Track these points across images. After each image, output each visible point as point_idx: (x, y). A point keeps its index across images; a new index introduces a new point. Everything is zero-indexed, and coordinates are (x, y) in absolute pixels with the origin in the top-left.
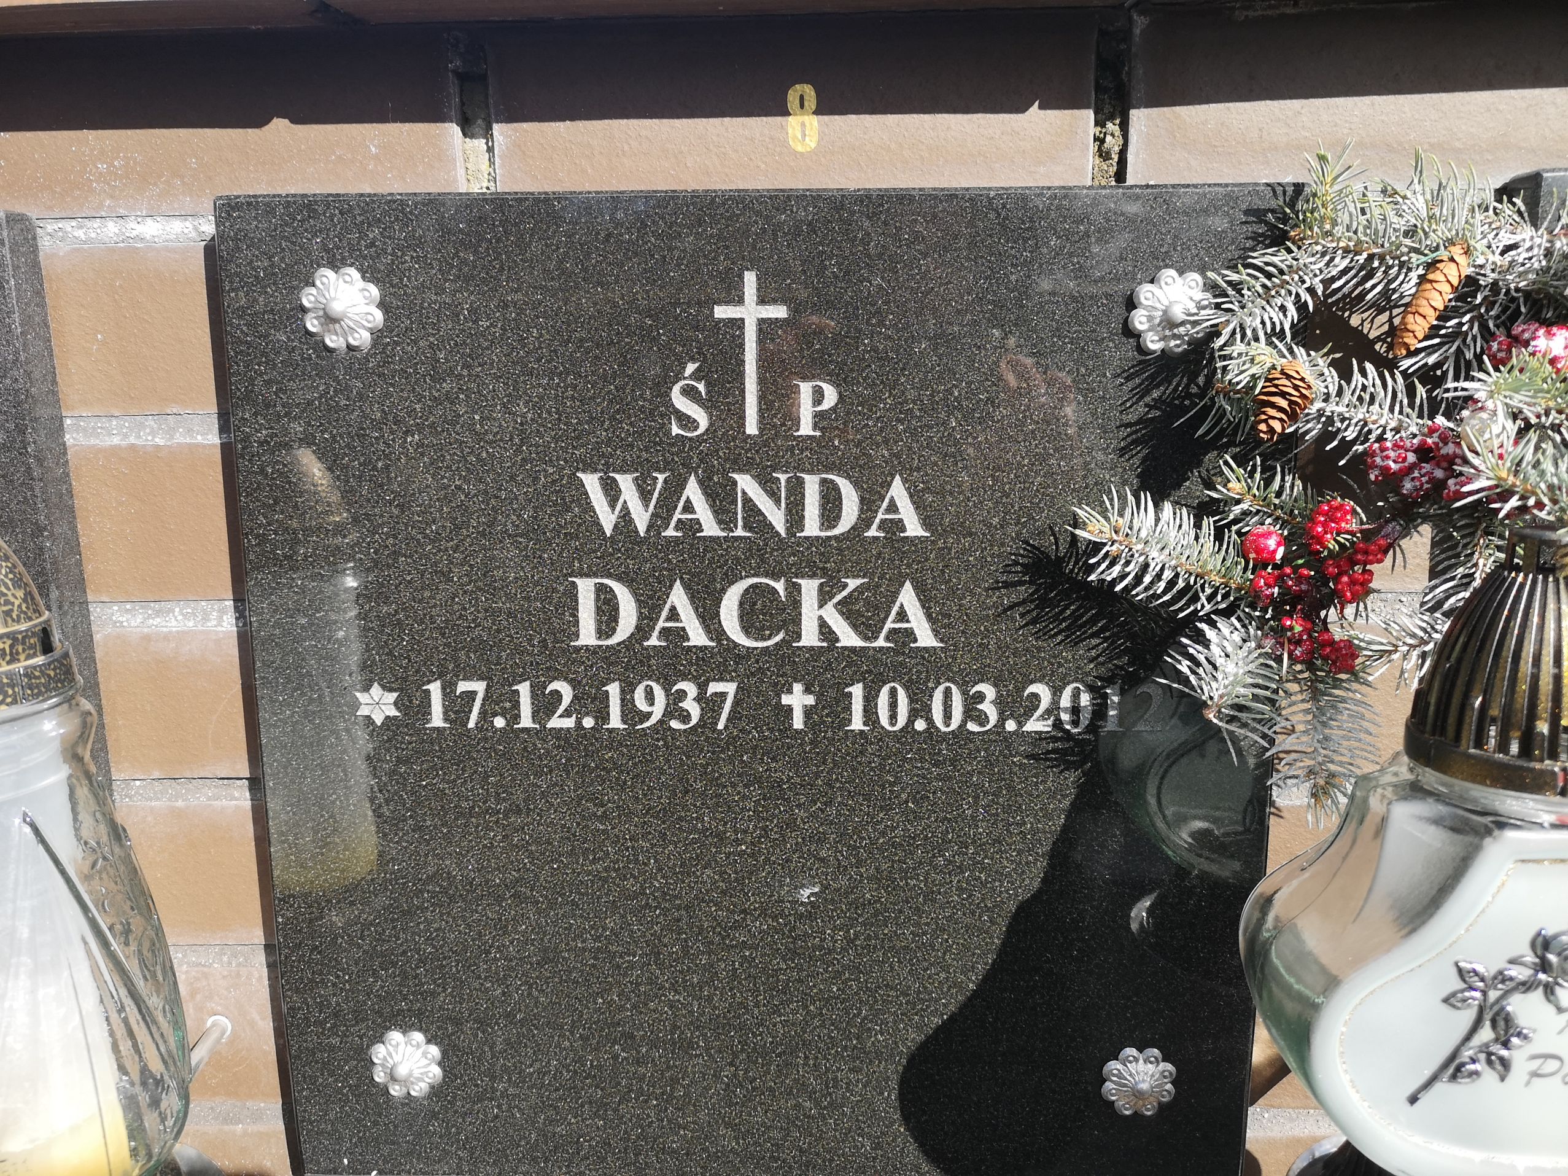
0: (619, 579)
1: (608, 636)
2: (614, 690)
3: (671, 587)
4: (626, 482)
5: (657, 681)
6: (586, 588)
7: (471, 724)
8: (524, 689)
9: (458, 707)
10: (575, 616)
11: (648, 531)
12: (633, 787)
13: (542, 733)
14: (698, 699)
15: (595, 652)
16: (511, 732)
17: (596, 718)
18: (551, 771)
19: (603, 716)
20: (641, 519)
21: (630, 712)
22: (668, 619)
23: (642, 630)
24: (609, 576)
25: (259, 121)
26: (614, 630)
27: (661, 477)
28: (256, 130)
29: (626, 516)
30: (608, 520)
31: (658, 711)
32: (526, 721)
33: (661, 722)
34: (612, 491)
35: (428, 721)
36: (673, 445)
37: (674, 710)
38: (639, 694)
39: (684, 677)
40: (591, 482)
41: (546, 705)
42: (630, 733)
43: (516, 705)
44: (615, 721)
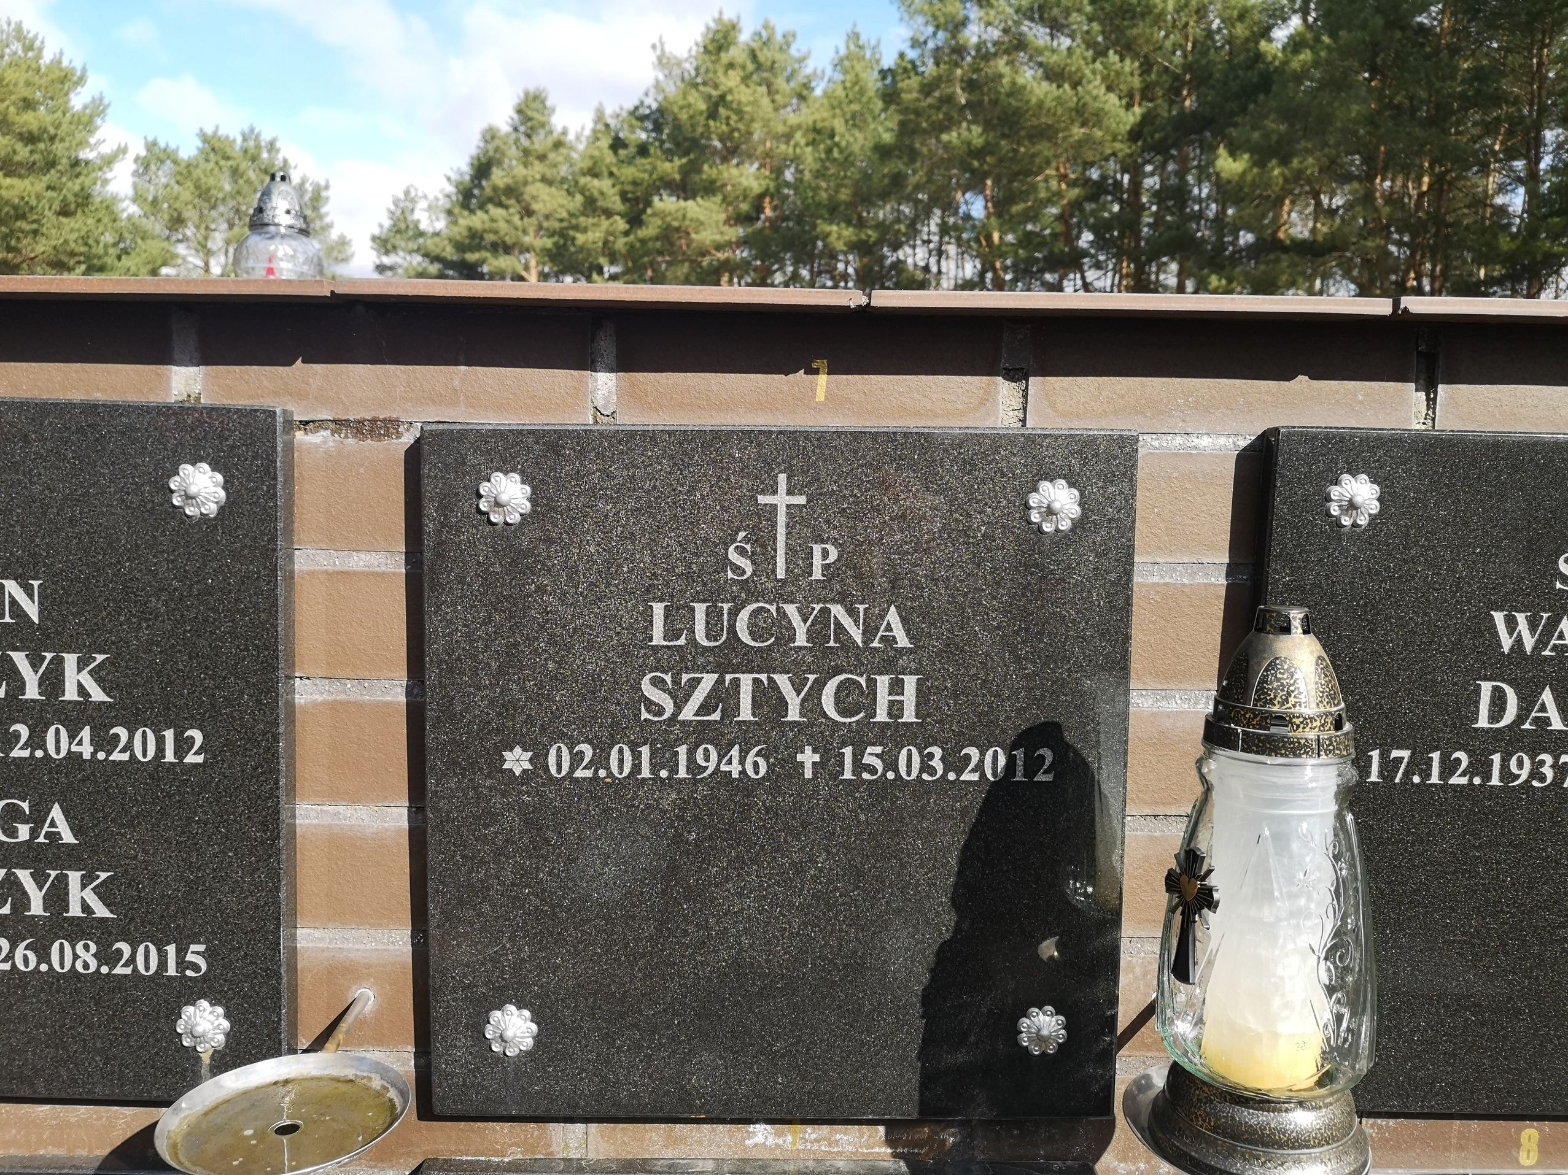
0: (1510, 683)
1: (1498, 721)
2: (1496, 758)
3: (1544, 689)
4: (1521, 618)
5: (1527, 754)
6: (1486, 688)
7: (1397, 781)
8: (1436, 756)
9: (1389, 767)
10: (1477, 708)
11: (1533, 651)
12: (1502, 827)
13: (1445, 787)
14: (1552, 767)
15: (1488, 732)
16: (1424, 786)
17: (1483, 778)
18: (1447, 814)
19: (1487, 777)
20: (1529, 643)
21: (1507, 775)
22: (1539, 711)
23: (1520, 718)
24: (1503, 681)
25: (1289, 377)
26: (1502, 717)
27: (1545, 615)
28: (1286, 383)
29: (1519, 641)
30: (1507, 643)
31: (1524, 774)
32: (1435, 779)
33: (1526, 781)
34: (1511, 624)
35: (1369, 777)
36: (1556, 595)
37: (1536, 774)
38: (1513, 762)
39: (1546, 751)
40: (1499, 617)
41: (1449, 767)
42: (1505, 788)
43: (1430, 767)
44: (1495, 781)
